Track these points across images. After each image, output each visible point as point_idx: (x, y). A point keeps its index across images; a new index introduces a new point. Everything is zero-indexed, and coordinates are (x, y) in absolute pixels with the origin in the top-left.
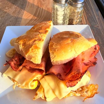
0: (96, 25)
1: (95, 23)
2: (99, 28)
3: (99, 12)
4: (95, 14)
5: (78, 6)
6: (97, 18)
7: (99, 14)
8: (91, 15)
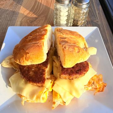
0: (96, 20)
1: (95, 17)
2: (98, 23)
3: (100, 7)
4: (95, 8)
5: (83, 7)
6: (97, 12)
7: (100, 9)
8: (91, 9)
